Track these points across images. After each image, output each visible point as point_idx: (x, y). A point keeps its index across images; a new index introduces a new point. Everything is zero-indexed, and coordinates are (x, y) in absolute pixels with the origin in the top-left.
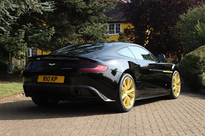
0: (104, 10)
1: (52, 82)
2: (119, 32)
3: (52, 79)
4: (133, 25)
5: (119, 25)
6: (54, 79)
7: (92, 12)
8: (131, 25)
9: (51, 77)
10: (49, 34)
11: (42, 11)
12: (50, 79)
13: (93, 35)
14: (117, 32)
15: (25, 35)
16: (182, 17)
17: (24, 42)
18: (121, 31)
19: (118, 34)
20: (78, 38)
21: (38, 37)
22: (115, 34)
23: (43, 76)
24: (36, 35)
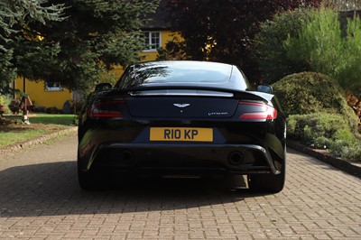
0: (138, 14)
1: (187, 139)
2: (158, 46)
3: (186, 134)
4: (182, 36)
5: (158, 35)
6: (190, 134)
7: (118, 17)
8: (179, 36)
9: (182, 129)
10: (50, 54)
11: (45, 19)
12: (182, 134)
13: (120, 55)
14: (153, 47)
15: (14, 55)
16: (263, 26)
17: (13, 67)
18: (160, 46)
19: (155, 50)
20: (95, 59)
21: (32, 57)
22: (151, 50)
23: (163, 129)
24: (29, 55)
